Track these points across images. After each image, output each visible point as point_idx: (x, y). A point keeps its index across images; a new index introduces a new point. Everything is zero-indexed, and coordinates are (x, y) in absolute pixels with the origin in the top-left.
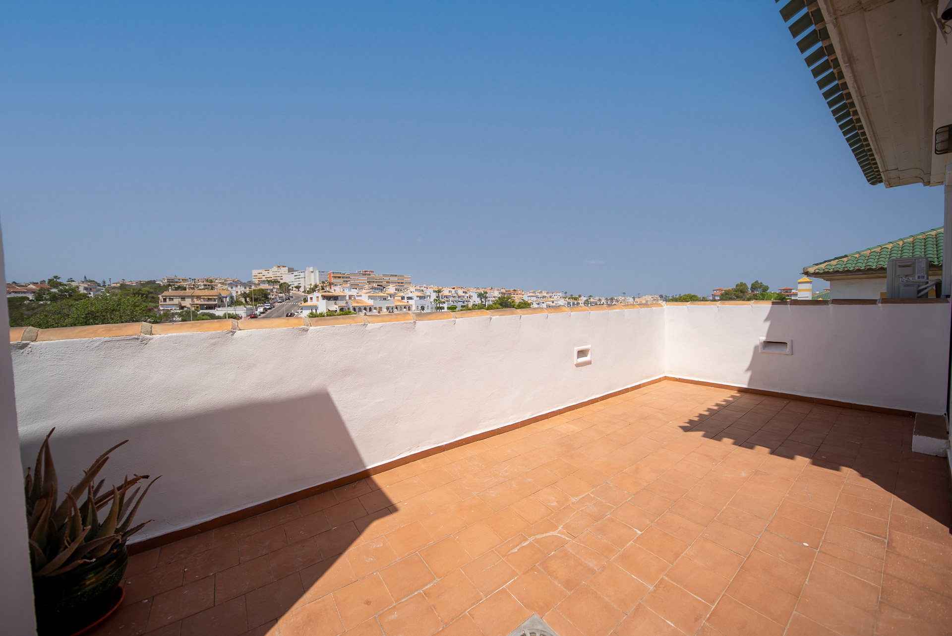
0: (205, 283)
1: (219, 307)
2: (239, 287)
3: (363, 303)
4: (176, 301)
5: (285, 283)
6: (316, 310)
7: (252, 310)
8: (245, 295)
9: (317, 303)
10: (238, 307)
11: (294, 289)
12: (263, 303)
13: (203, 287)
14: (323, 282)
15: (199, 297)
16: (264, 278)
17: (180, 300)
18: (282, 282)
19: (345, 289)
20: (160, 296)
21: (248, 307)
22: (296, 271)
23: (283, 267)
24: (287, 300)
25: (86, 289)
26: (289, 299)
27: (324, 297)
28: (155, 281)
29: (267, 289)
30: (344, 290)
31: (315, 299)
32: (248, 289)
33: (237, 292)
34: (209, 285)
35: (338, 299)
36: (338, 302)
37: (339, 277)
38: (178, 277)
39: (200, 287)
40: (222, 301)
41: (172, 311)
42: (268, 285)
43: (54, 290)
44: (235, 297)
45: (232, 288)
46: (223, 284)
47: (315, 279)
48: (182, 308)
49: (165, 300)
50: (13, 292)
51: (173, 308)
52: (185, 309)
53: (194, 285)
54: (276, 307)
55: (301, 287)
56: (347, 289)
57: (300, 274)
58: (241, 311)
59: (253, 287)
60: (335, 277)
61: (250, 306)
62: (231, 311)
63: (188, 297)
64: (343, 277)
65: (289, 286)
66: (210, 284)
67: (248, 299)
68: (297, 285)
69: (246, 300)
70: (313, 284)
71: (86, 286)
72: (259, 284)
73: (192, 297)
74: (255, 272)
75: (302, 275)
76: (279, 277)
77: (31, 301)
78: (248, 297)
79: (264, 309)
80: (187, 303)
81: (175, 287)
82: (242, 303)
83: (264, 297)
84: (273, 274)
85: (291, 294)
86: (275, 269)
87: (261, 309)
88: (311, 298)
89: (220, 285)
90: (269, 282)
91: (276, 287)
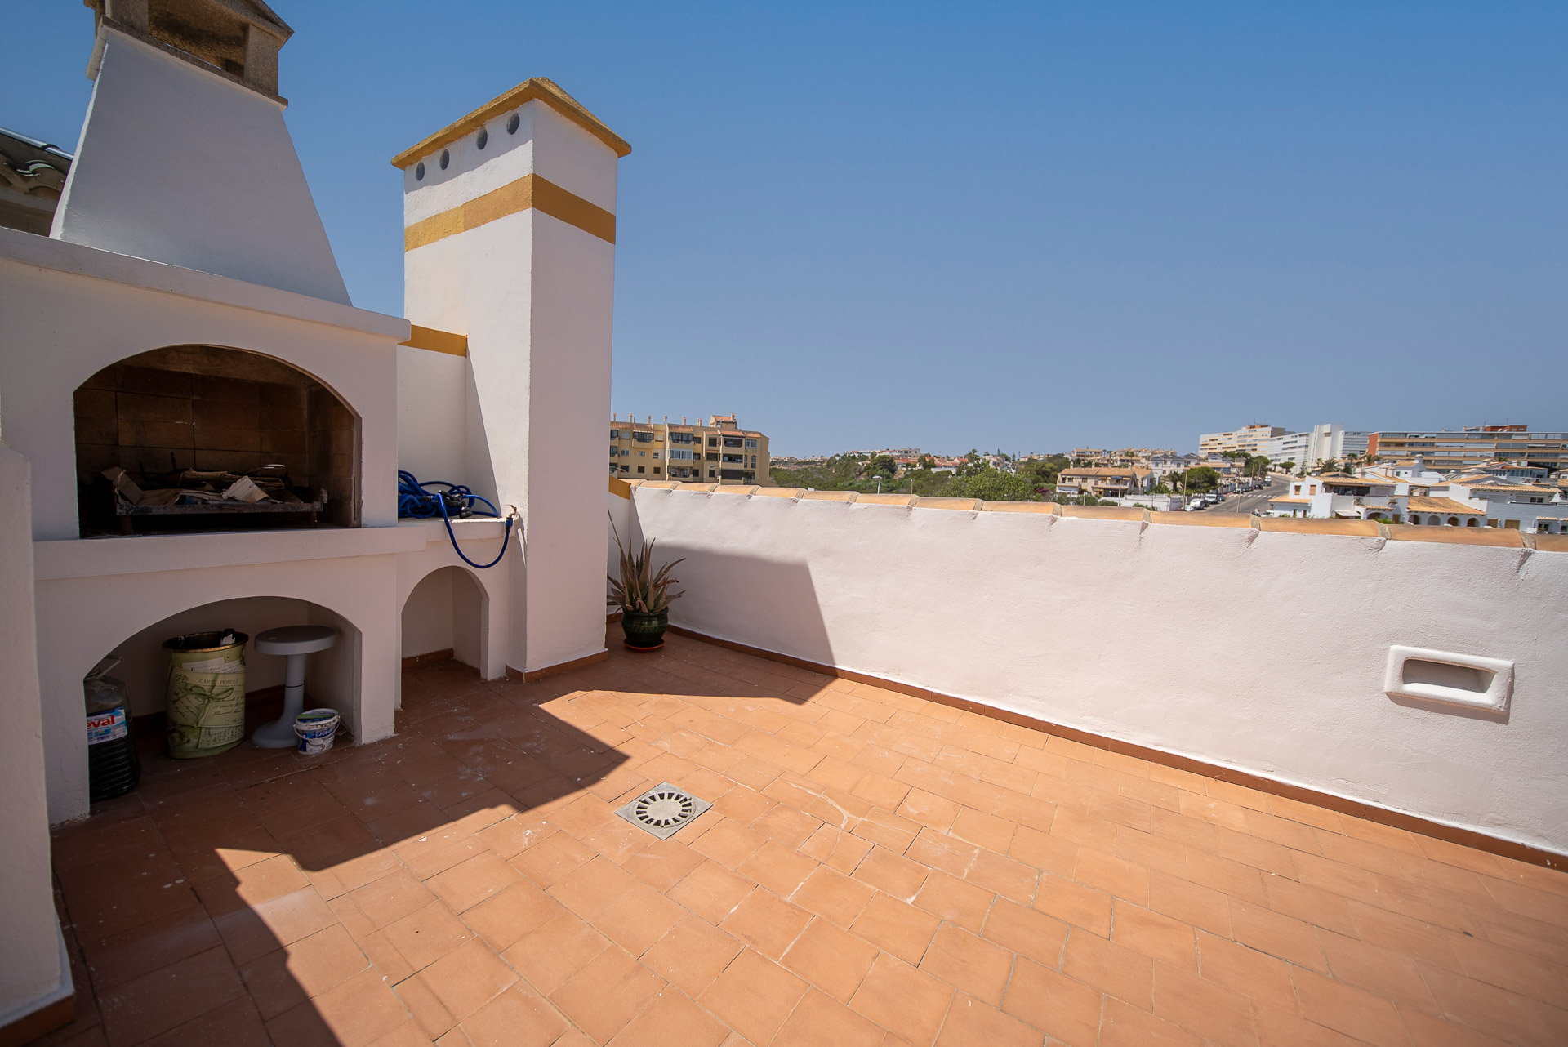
0: (1124, 457)
1: (1130, 494)
2: (1169, 463)
3: (1450, 506)
4: (1076, 482)
5: (1260, 457)
6: (1305, 512)
7: (1181, 502)
8: (1175, 478)
9: (1312, 497)
10: (1158, 496)
11: (1278, 469)
12: (1204, 493)
13: (1119, 463)
14: (1352, 456)
15: (1104, 478)
16: (1220, 449)
17: (1081, 481)
18: (1254, 454)
19: (1402, 472)
20: (1059, 474)
21: (1173, 496)
22: (1290, 433)
23: (1262, 426)
24: (1256, 488)
25: (994, 463)
26: (1260, 488)
27: (1329, 487)
28: (1063, 454)
29: (1219, 469)
30: (1398, 474)
31: (1305, 489)
32: (1182, 467)
33: (1164, 472)
34: (1128, 461)
35: (1368, 492)
36: (1365, 499)
37: (1401, 445)
38: (1090, 450)
39: (1115, 464)
40: (1136, 485)
41: (1068, 496)
42: (1221, 461)
43: (971, 465)
44: (1157, 480)
45: (1157, 465)
46: (1147, 458)
47: (1333, 449)
48: (1081, 491)
49: (1064, 480)
50: (945, 466)
51: (1071, 492)
52: (1085, 494)
53: (1108, 460)
54: (1227, 501)
55: (1293, 464)
56: (1410, 472)
57: (1298, 439)
58: (1162, 502)
59: (1192, 465)
60: (1387, 444)
61: (1178, 496)
62: (1145, 500)
63: (1092, 476)
64: (1411, 445)
65: (1268, 463)
66: (1129, 458)
67: (1179, 484)
68: (1287, 461)
69: (1175, 486)
70: (1325, 458)
71: (995, 460)
72: (1205, 460)
73: (1096, 477)
74: (1204, 438)
75: (1302, 441)
76: (1249, 445)
77: (953, 475)
78: (1179, 480)
79: (1202, 503)
80: (1088, 485)
81: (1084, 463)
82: (1166, 489)
83: (1208, 482)
84: (1238, 442)
85: (1268, 479)
86: (1245, 431)
87: (1197, 503)
88: (1298, 488)
89: (1143, 461)
90: (1225, 455)
91: (1237, 464)
